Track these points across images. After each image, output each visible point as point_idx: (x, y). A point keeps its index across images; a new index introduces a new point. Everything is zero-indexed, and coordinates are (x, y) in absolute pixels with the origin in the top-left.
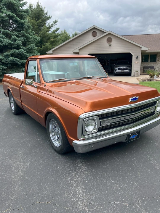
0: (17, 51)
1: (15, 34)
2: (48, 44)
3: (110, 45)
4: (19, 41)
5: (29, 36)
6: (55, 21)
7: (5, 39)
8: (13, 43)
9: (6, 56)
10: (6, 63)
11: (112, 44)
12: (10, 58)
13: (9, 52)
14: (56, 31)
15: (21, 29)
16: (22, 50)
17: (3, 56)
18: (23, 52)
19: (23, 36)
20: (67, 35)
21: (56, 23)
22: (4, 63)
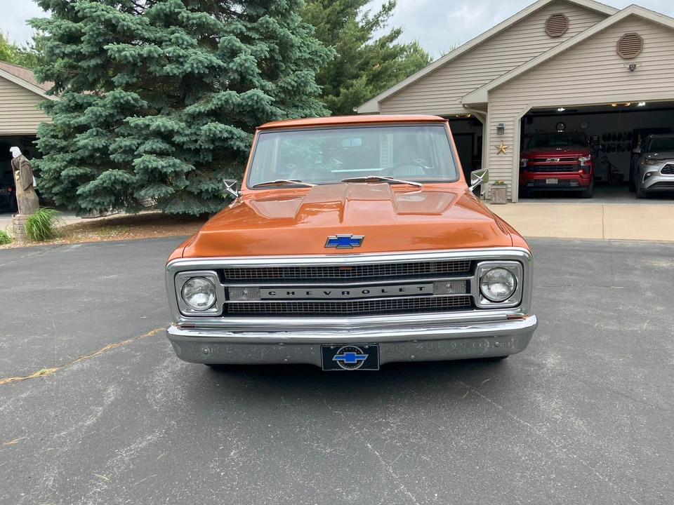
0: (235, 97)
1: (233, 26)
2: (360, 83)
3: (632, 69)
4: (247, 57)
5: (292, 37)
6: (387, 5)
7: (191, 50)
8: (222, 64)
9: (195, 118)
10: (192, 147)
11: (643, 60)
12: (205, 127)
13: (208, 102)
14: (392, 41)
15: (262, 11)
16: (260, 94)
17: (181, 120)
18: (259, 100)
19: (269, 36)
20: (422, 56)
21: (390, 9)
22: (185, 147)
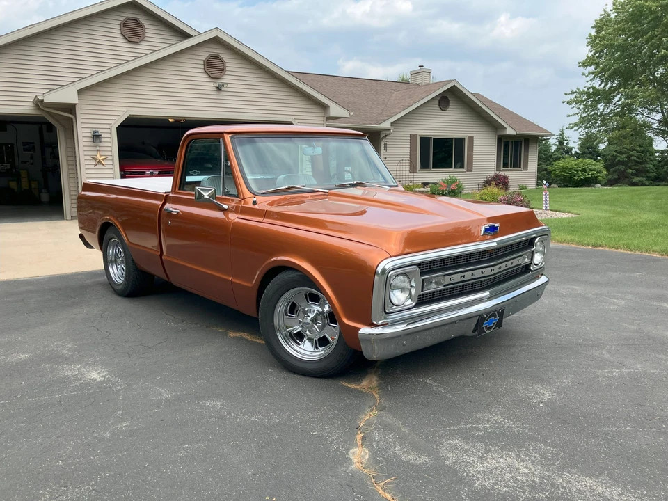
3: (219, 89)
11: (227, 82)
